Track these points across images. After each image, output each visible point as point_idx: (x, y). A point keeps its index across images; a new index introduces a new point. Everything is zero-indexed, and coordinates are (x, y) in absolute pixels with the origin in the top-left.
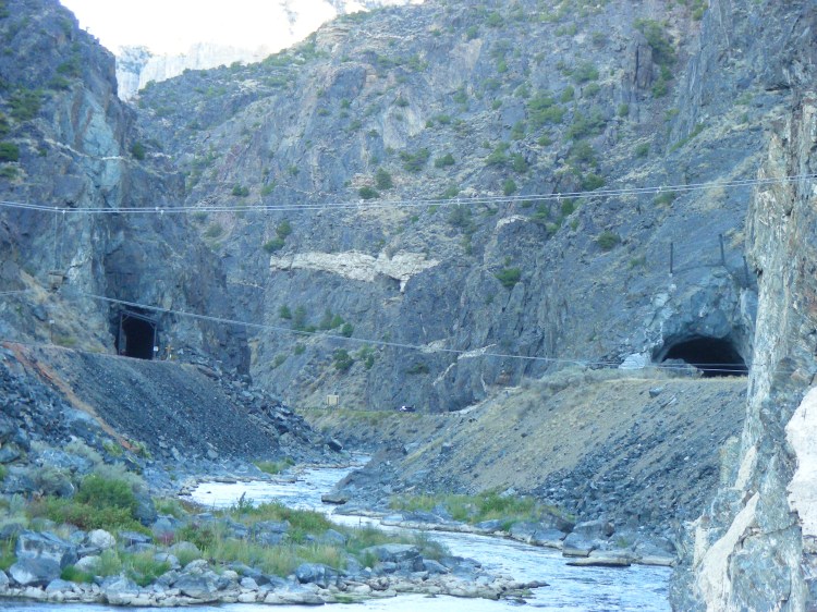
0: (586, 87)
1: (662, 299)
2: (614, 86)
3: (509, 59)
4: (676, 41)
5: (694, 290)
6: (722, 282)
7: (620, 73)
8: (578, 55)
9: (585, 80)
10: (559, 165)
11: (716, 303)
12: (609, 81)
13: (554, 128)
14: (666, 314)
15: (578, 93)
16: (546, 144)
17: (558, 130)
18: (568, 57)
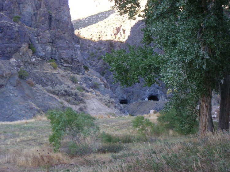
0: (99, 51)
1: (147, 91)
2: (104, 51)
3: (83, 45)
4: (114, 43)
5: (151, 90)
6: (155, 88)
7: (105, 49)
8: (97, 45)
9: (99, 50)
10: (96, 64)
11: (154, 91)
12: (103, 50)
13: (95, 58)
14: (148, 93)
15: (98, 52)
16: (94, 61)
17: (96, 58)
18: (96, 46)
